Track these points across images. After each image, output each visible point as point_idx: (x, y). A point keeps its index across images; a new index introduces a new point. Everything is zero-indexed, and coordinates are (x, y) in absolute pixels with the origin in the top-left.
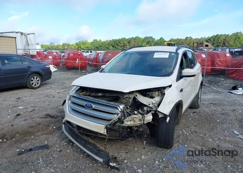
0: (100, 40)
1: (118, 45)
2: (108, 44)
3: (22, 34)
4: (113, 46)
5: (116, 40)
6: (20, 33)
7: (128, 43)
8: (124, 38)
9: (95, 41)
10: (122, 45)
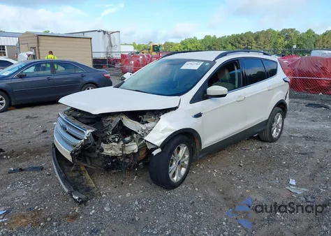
0: (215, 36)
1: (239, 43)
2: (226, 42)
3: (104, 32)
4: (232, 45)
5: (238, 36)
6: (102, 32)
7: (255, 40)
8: (250, 32)
9: (208, 37)
10: (246, 42)
